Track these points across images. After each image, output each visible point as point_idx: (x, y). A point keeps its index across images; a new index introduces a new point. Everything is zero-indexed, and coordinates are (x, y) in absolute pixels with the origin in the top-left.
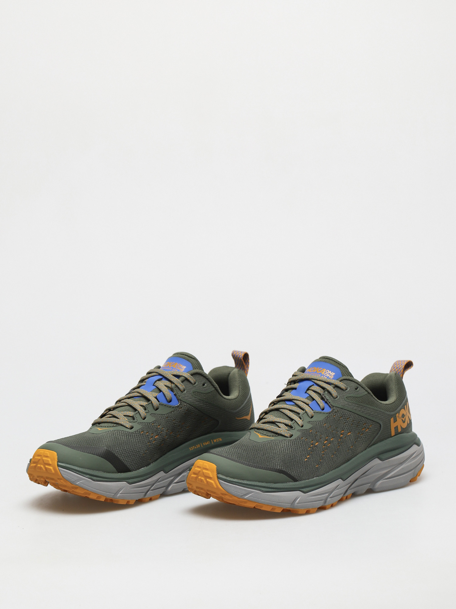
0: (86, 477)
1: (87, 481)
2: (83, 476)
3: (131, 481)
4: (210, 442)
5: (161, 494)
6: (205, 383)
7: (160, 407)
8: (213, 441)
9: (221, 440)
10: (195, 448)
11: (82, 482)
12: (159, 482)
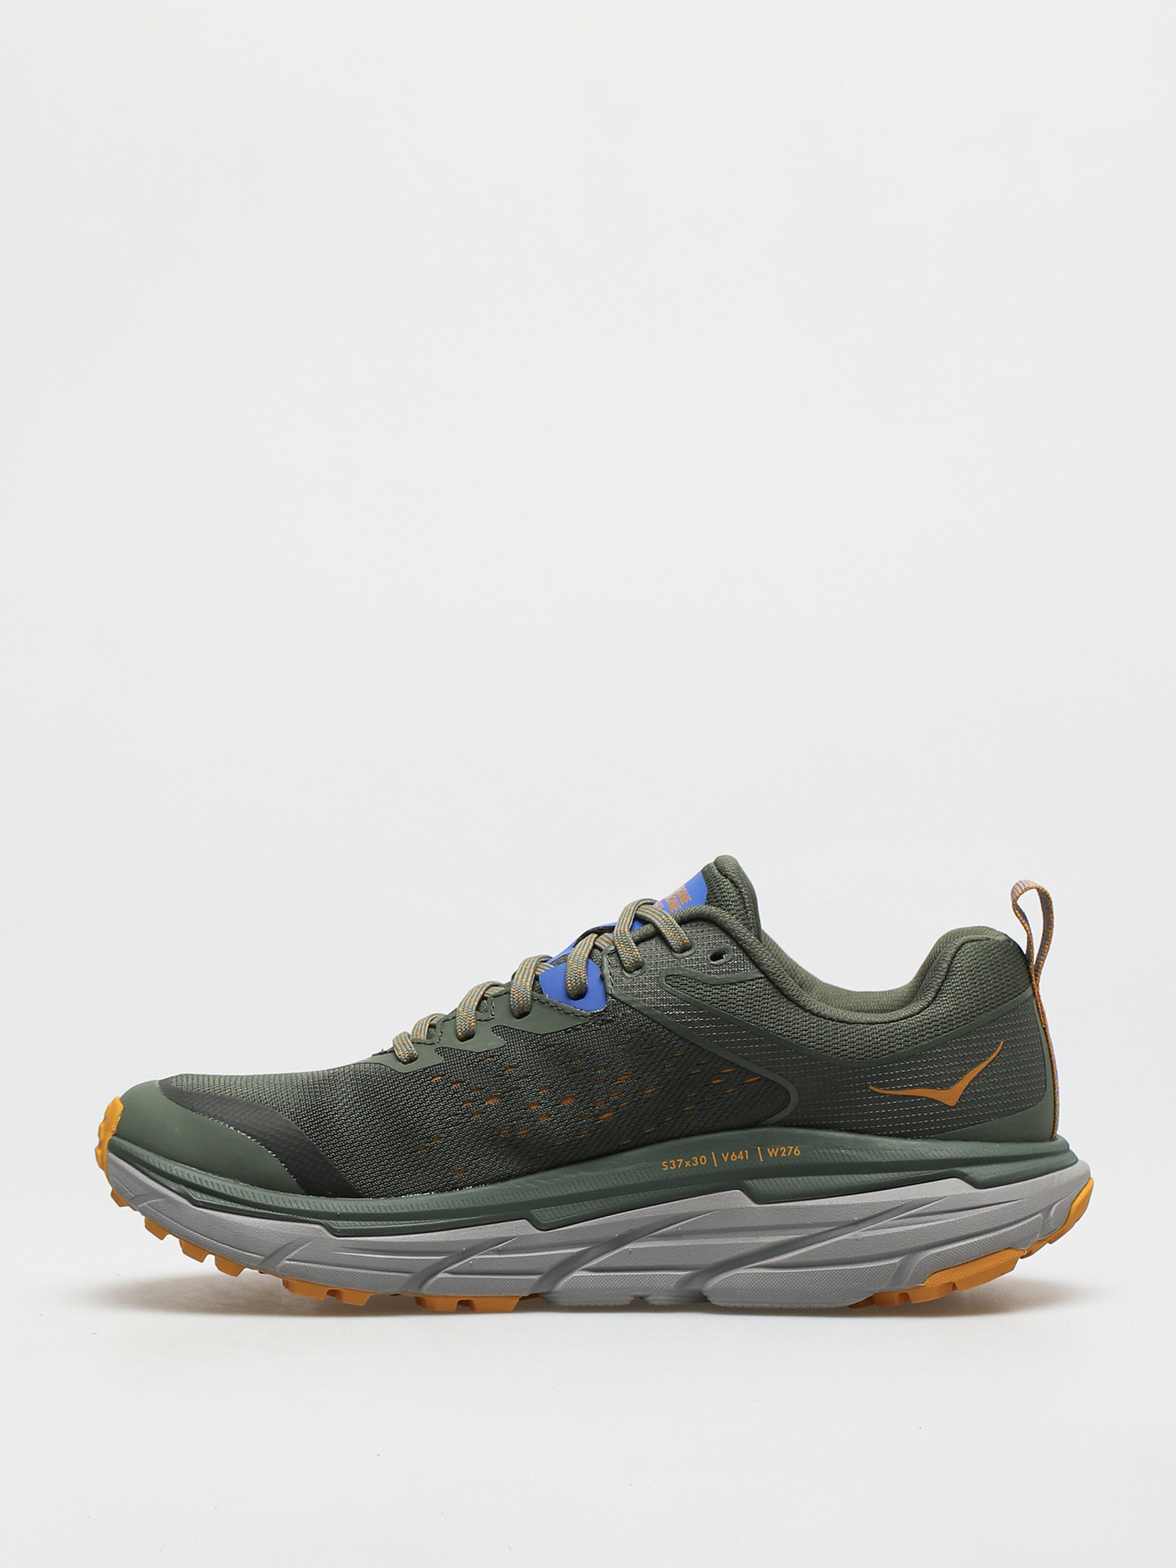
0: (171, 1190)
1: (172, 1201)
2: (162, 1184)
3: (341, 1225)
4: (753, 1153)
5: (523, 1298)
6: (725, 953)
7: (537, 1009)
8: (765, 1154)
9: (797, 1152)
10: (684, 1164)
11: (156, 1202)
12: (499, 1252)
